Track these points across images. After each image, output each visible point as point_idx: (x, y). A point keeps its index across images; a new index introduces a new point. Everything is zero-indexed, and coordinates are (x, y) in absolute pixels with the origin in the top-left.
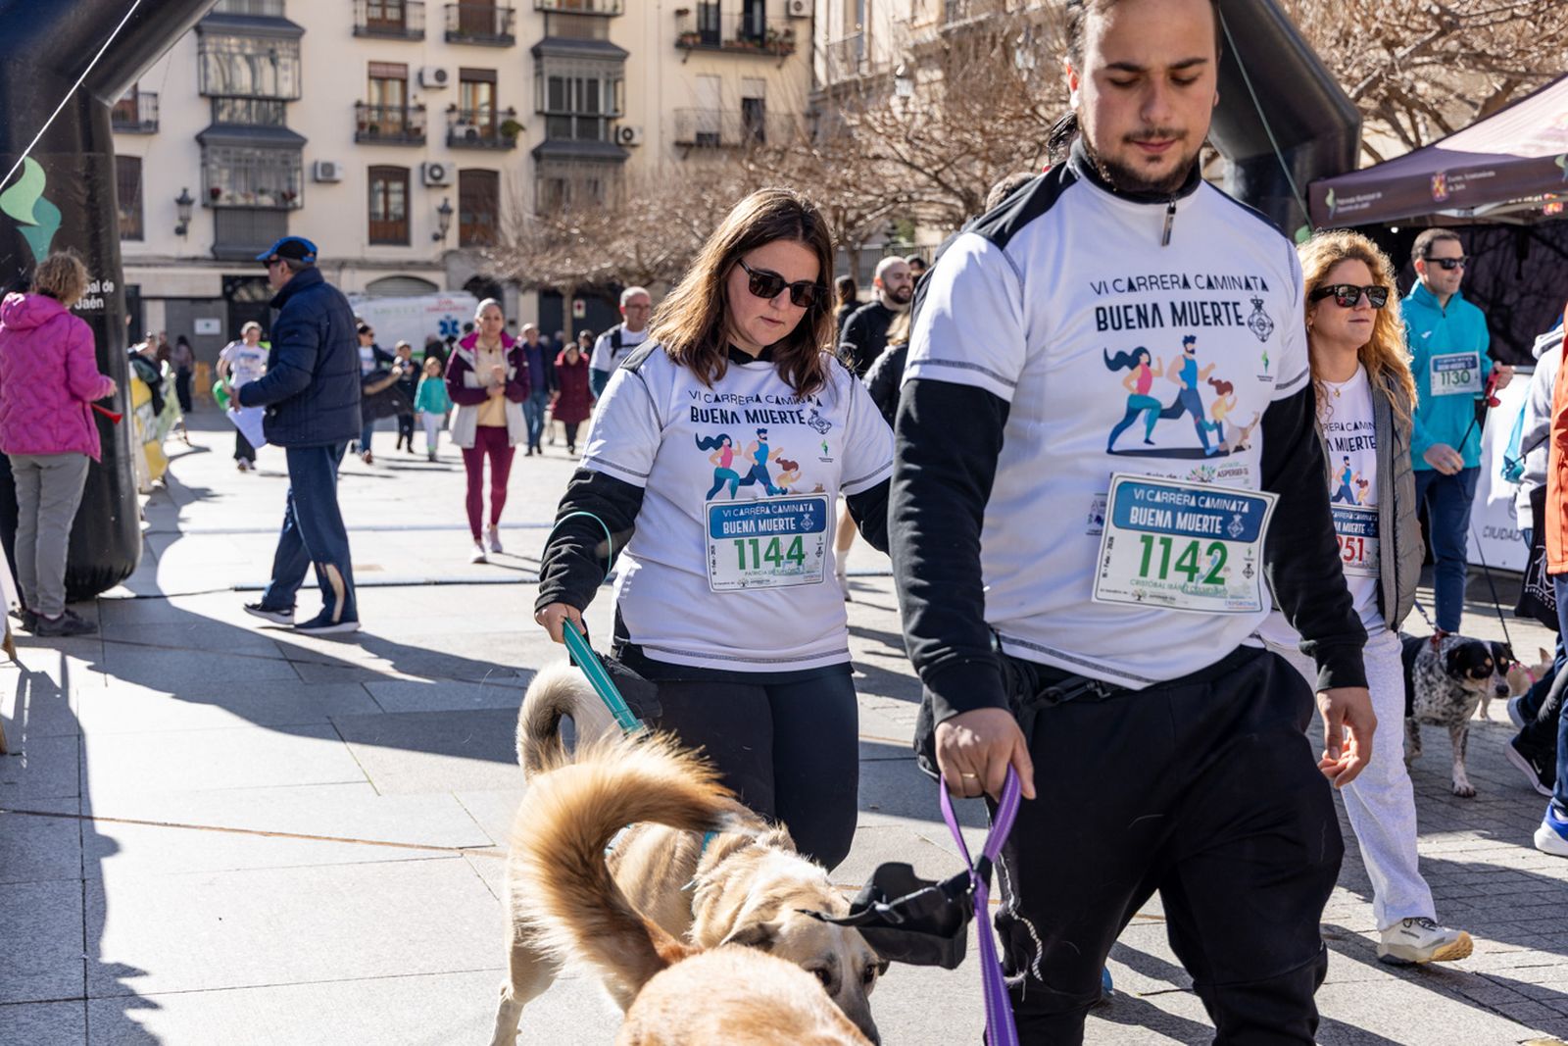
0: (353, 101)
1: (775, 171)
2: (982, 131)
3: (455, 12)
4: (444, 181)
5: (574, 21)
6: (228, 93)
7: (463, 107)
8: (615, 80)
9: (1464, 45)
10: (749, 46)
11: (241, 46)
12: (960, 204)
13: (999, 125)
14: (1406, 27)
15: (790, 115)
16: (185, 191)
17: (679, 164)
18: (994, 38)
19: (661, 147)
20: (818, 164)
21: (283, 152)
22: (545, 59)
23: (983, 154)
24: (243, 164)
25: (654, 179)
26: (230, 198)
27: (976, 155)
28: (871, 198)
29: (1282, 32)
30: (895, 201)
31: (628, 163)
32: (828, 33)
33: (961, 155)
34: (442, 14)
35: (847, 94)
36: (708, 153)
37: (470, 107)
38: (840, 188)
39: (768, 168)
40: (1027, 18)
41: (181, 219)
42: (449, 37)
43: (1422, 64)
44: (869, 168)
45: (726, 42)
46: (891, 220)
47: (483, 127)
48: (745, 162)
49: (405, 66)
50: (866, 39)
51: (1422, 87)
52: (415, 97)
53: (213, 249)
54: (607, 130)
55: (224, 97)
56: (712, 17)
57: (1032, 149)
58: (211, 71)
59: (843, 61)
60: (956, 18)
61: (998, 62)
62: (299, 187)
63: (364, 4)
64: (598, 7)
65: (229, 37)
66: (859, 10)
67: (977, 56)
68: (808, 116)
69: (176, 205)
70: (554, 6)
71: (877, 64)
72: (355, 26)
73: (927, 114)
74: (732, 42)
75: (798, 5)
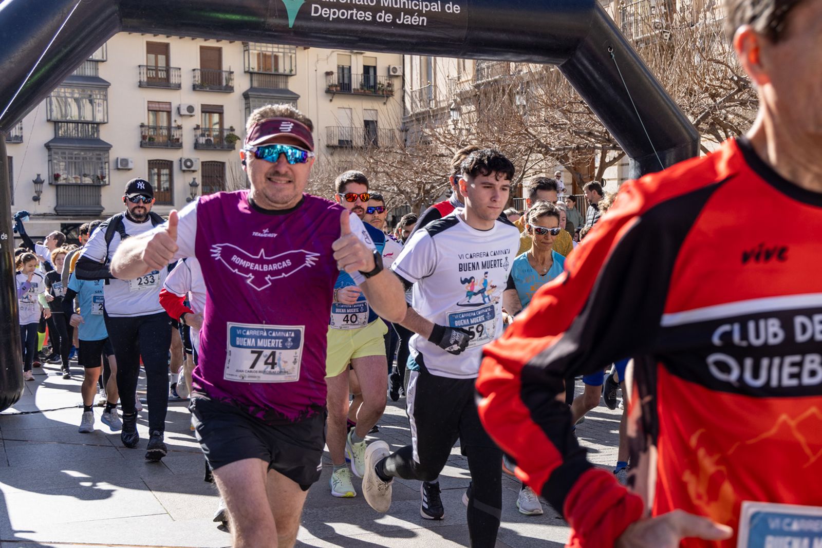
0: (138, 123)
1: (385, 163)
2: (499, 141)
3: (198, 73)
4: (192, 169)
5: (268, 78)
6: (64, 119)
7: (204, 127)
9: (752, 96)
10: (367, 92)
11: (72, 93)
13: (508, 138)
14: (721, 87)
16: (39, 175)
17: (329, 158)
18: (504, 90)
19: (319, 149)
20: (409, 158)
21: (98, 153)
22: (251, 99)
24: (74, 160)
26: (65, 179)
28: (439, 177)
29: (657, 91)
32: (412, 86)
34: (192, 74)
35: (424, 119)
36: (346, 152)
37: (207, 127)
38: (422, 173)
39: (381, 162)
40: (522, 78)
41: (36, 192)
42: (195, 88)
43: (730, 106)
44: (438, 161)
45: (354, 89)
47: (215, 137)
48: (367, 157)
49: (170, 103)
50: (433, 89)
51: (730, 117)
52: (175, 121)
53: (55, 209)
55: (61, 122)
56: (346, 76)
57: (526, 150)
58: (54, 107)
59: (420, 101)
60: (483, 76)
61: (506, 103)
62: (107, 173)
63: (145, 69)
64: (281, 71)
65: (65, 88)
66: (428, 73)
67: (495, 100)
68: (402, 131)
69: (33, 184)
70: (256, 70)
71: (440, 102)
72: (140, 82)
73: (468, 130)
74: (358, 90)
75: (395, 69)
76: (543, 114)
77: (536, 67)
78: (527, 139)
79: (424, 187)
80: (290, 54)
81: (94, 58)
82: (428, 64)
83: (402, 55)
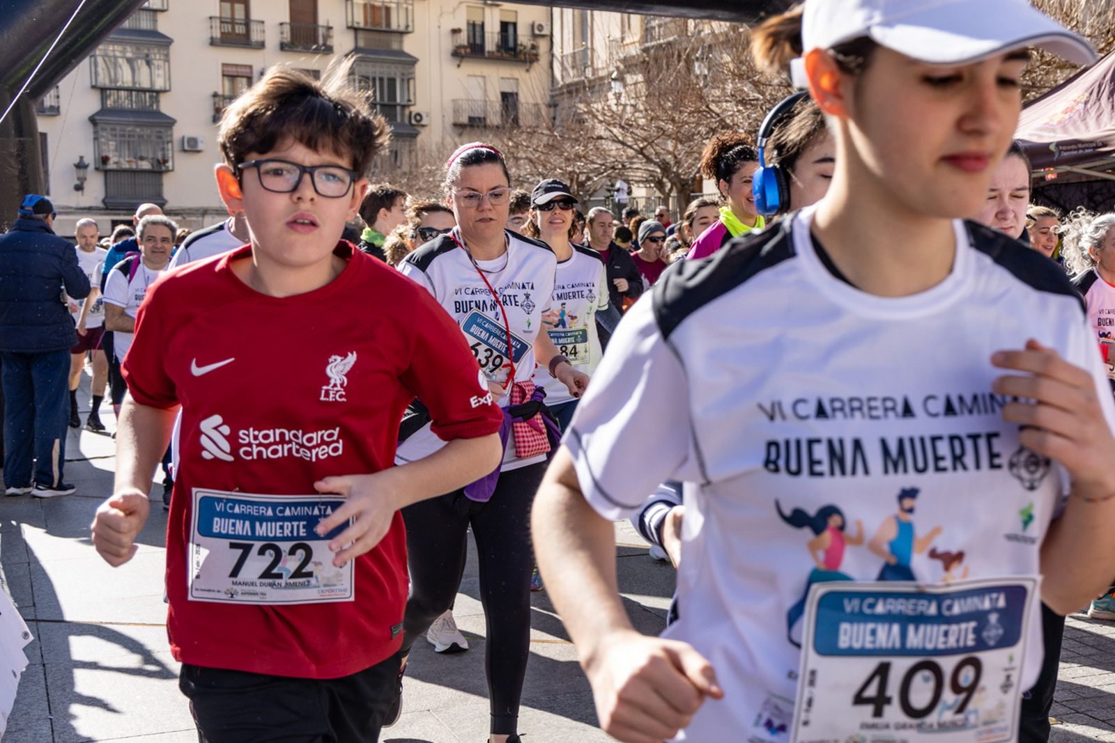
0: (211, 92)
1: (528, 147)
2: (673, 120)
3: (287, 29)
5: (376, 36)
6: (113, 85)
8: (408, 79)
10: (505, 55)
11: (124, 52)
12: (659, 170)
13: (685, 116)
15: (536, 105)
16: (81, 158)
17: (456, 139)
18: (679, 56)
19: (444, 128)
20: (558, 141)
21: (158, 129)
23: (674, 136)
24: (127, 139)
25: (439, 152)
26: (116, 163)
27: (669, 136)
28: (596, 166)
30: (613, 168)
31: (419, 138)
32: (562, 48)
33: (659, 137)
34: (278, 29)
35: (577, 91)
36: (477, 131)
38: (574, 159)
39: (522, 145)
40: (703, 41)
41: (78, 179)
42: (283, 47)
44: (595, 145)
45: (489, 52)
46: (610, 180)
48: (505, 140)
49: (250, 67)
50: (589, 52)
53: (104, 201)
54: (403, 115)
55: (110, 89)
56: (478, 34)
57: (708, 133)
58: (100, 70)
59: (573, 67)
60: (653, 38)
61: (683, 72)
62: (170, 155)
63: (218, 21)
64: (394, 26)
65: (114, 45)
66: (583, 31)
67: (668, 66)
68: (549, 106)
69: (74, 168)
70: (362, 25)
71: (598, 69)
72: (212, 38)
73: (634, 106)
74: (493, 53)
75: (541, 27)
76: (729, 87)
77: (720, 25)
78: (708, 118)
79: (578, 178)
80: (405, 6)
81: (151, 7)
82: (583, 20)
83: (549, 8)
